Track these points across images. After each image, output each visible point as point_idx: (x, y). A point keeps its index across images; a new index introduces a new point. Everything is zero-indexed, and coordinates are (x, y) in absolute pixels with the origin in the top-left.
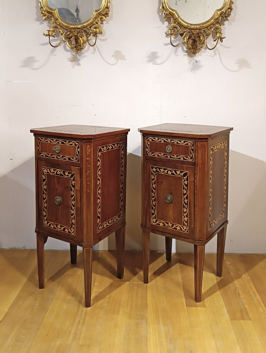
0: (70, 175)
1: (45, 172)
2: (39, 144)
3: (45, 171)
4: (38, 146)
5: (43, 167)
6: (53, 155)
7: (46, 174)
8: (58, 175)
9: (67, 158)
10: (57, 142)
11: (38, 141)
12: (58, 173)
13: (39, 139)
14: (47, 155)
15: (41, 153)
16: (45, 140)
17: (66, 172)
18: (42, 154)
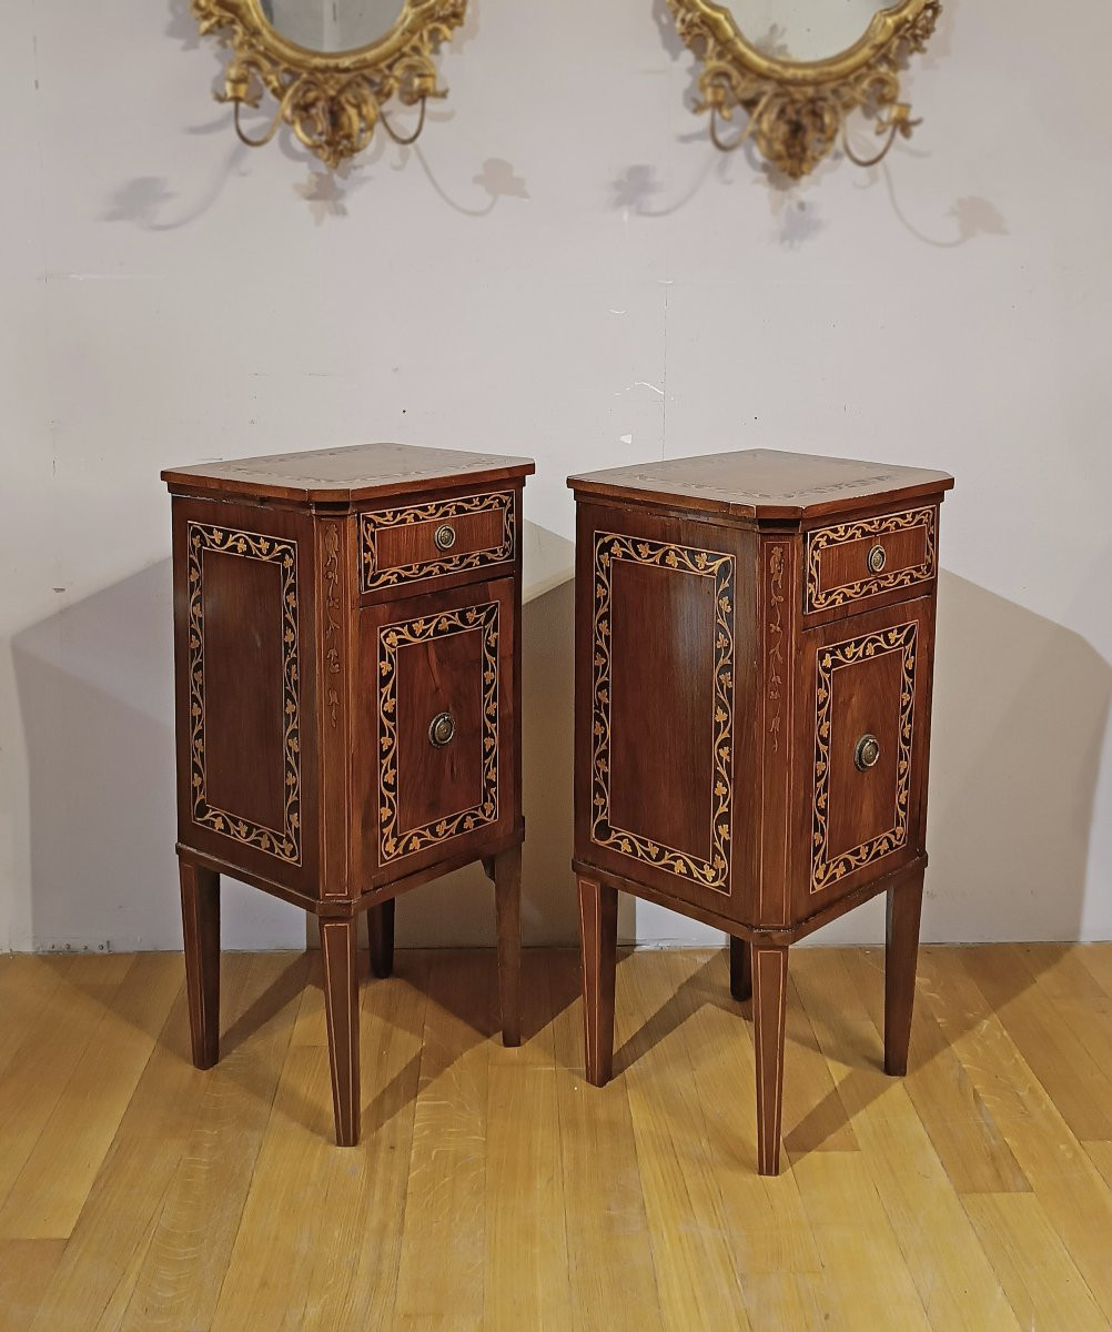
0: (484, 614)
1: (391, 645)
2: (370, 543)
3: (393, 638)
4: (367, 549)
5: (382, 630)
6: (427, 565)
7: (394, 653)
8: (443, 632)
9: (475, 558)
10: (441, 510)
11: (367, 530)
12: (440, 627)
13: (370, 521)
14: (404, 574)
15: (380, 574)
16: (394, 517)
17: (471, 610)
18: (383, 578)
